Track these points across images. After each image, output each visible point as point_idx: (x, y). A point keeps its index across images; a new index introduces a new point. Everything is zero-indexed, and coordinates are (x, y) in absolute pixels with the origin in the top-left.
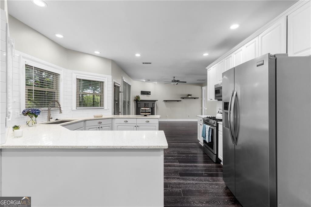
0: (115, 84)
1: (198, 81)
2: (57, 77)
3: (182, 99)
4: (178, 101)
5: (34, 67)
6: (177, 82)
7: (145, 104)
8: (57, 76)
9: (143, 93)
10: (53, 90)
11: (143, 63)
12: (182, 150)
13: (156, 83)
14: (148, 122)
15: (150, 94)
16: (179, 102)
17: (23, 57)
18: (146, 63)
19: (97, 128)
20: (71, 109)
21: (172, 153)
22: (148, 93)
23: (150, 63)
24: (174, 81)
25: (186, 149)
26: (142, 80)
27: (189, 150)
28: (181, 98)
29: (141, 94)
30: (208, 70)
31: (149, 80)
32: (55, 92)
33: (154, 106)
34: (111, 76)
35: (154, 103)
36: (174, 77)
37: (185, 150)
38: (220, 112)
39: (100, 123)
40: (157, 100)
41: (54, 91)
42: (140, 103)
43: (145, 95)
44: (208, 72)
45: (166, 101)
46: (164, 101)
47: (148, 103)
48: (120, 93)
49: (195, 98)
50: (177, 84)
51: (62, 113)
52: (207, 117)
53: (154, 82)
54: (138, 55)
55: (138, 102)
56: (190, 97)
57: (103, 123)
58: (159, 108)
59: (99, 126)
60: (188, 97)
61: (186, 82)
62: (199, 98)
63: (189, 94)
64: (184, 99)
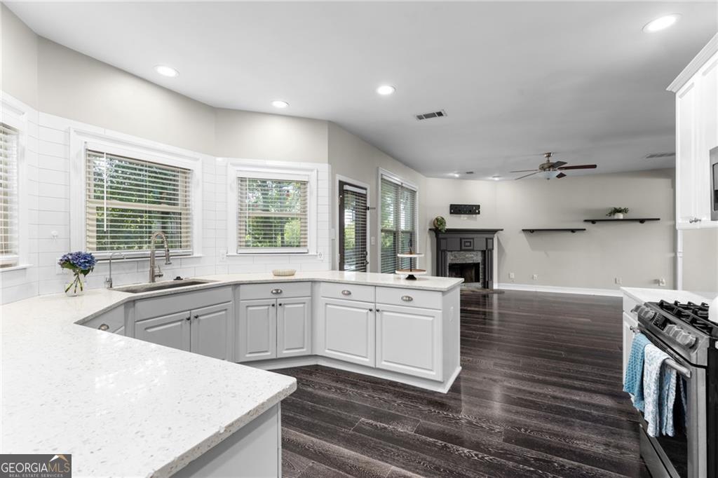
0: (346, 187)
1: (654, 159)
2: (186, 178)
3: (588, 226)
4: (573, 231)
5: (107, 154)
6: (561, 168)
7: (461, 239)
8: (187, 175)
9: (456, 209)
10: (177, 209)
11: (420, 118)
12: (534, 422)
13: (496, 179)
14: (410, 299)
15: (479, 213)
16: (577, 234)
17: (79, 133)
18: (428, 116)
19: (269, 305)
20: (225, 251)
21: (484, 426)
22: (472, 210)
23: (440, 114)
24: (546, 166)
25: (553, 420)
26: (451, 174)
27: (567, 431)
28: (586, 221)
29: (451, 213)
30: (677, 95)
31: (472, 173)
32: (180, 214)
33: (490, 247)
34: (327, 165)
35: (493, 239)
36: (549, 155)
37: (549, 426)
39: (277, 293)
40: (502, 230)
41: (179, 211)
42: (445, 239)
43: (462, 215)
45: (532, 231)
46: (523, 230)
47: (473, 239)
48: (368, 212)
49: (642, 221)
50: (560, 175)
51: (170, 264)
52: (660, 305)
53: (491, 178)
54: (385, 90)
55: (440, 236)
56: (621, 216)
57: (284, 294)
58: (507, 251)
59: (273, 301)
60: (612, 217)
61: (594, 166)
62: (659, 219)
63: (617, 207)
64: (597, 224)
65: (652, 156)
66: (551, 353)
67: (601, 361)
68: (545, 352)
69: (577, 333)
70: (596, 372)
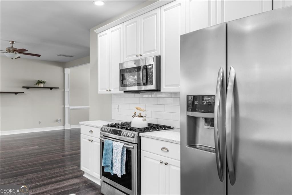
1: (60, 57)
3: (25, 90)
4: (16, 93)
6: (20, 53)
16: (18, 95)
24: (11, 49)
28: (24, 87)
30: (99, 35)
36: (13, 42)
38: (137, 115)
44: (99, 38)
49: (51, 89)
50: (19, 57)
52: (108, 126)
56: (41, 85)
60: (37, 86)
61: (39, 56)
62: (58, 88)
63: (40, 80)
64: (30, 89)
65: (60, 55)
66: (34, 169)
67: (59, 165)
68: (31, 170)
69: (38, 155)
70: (62, 170)
